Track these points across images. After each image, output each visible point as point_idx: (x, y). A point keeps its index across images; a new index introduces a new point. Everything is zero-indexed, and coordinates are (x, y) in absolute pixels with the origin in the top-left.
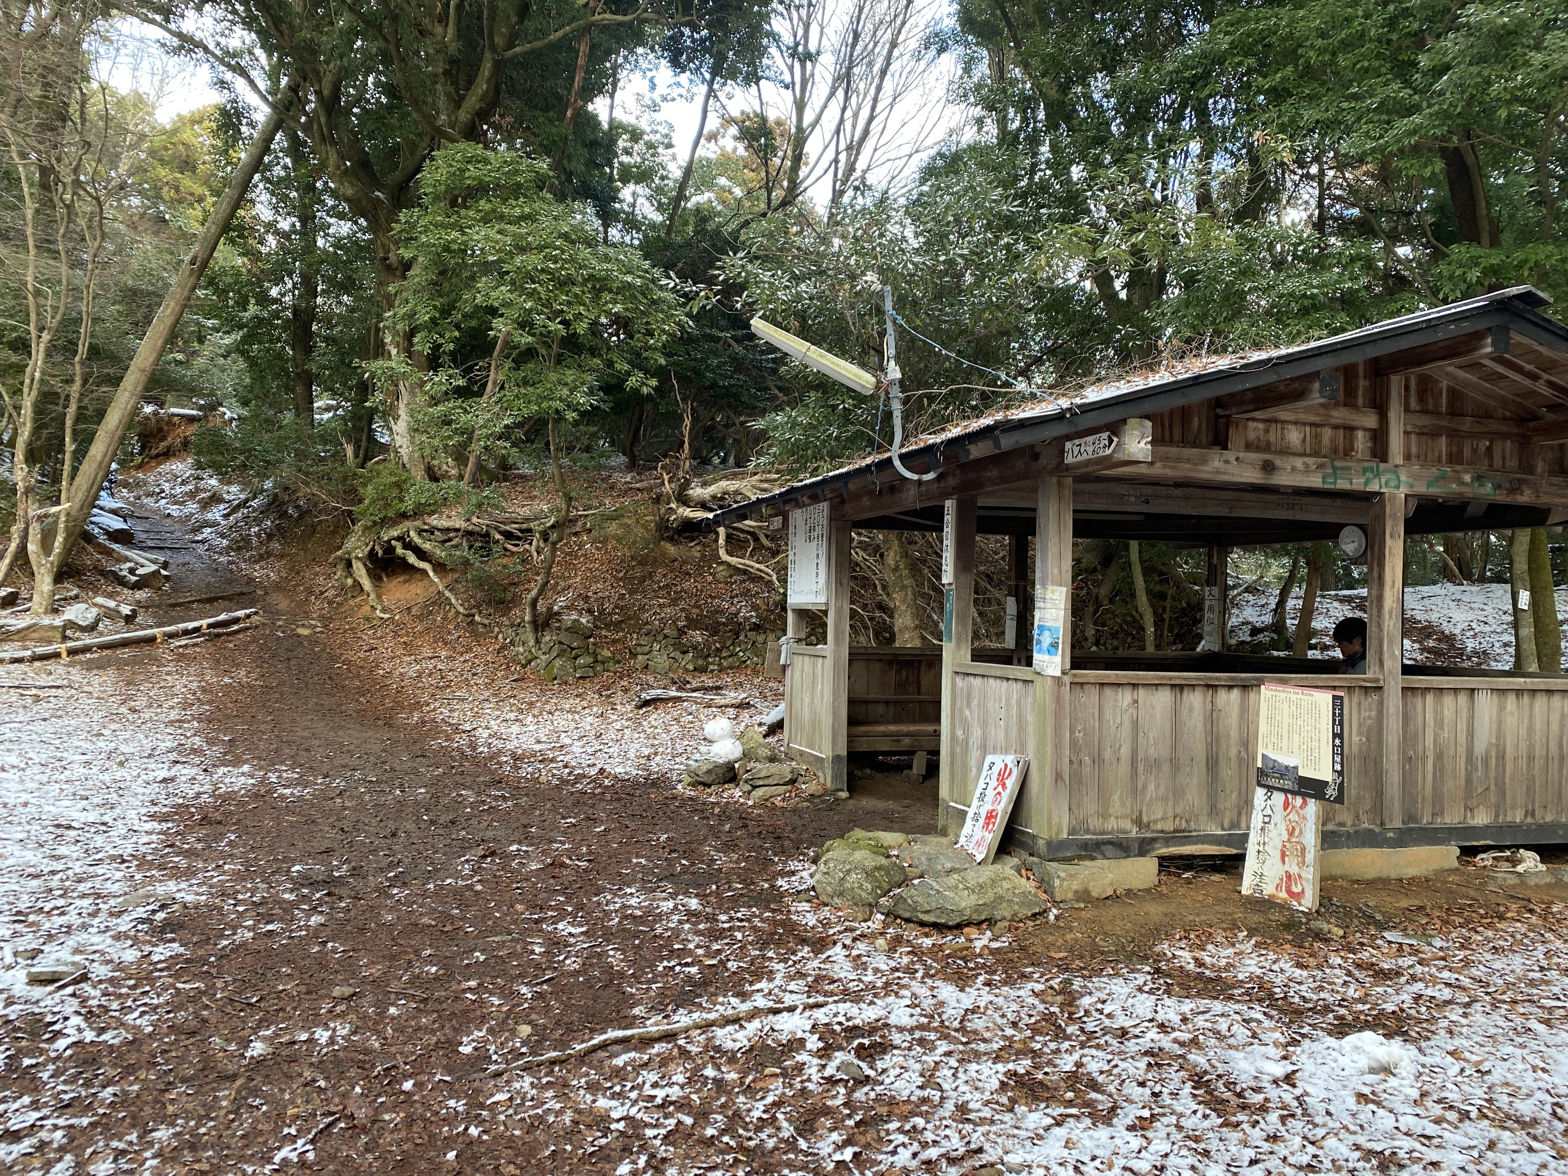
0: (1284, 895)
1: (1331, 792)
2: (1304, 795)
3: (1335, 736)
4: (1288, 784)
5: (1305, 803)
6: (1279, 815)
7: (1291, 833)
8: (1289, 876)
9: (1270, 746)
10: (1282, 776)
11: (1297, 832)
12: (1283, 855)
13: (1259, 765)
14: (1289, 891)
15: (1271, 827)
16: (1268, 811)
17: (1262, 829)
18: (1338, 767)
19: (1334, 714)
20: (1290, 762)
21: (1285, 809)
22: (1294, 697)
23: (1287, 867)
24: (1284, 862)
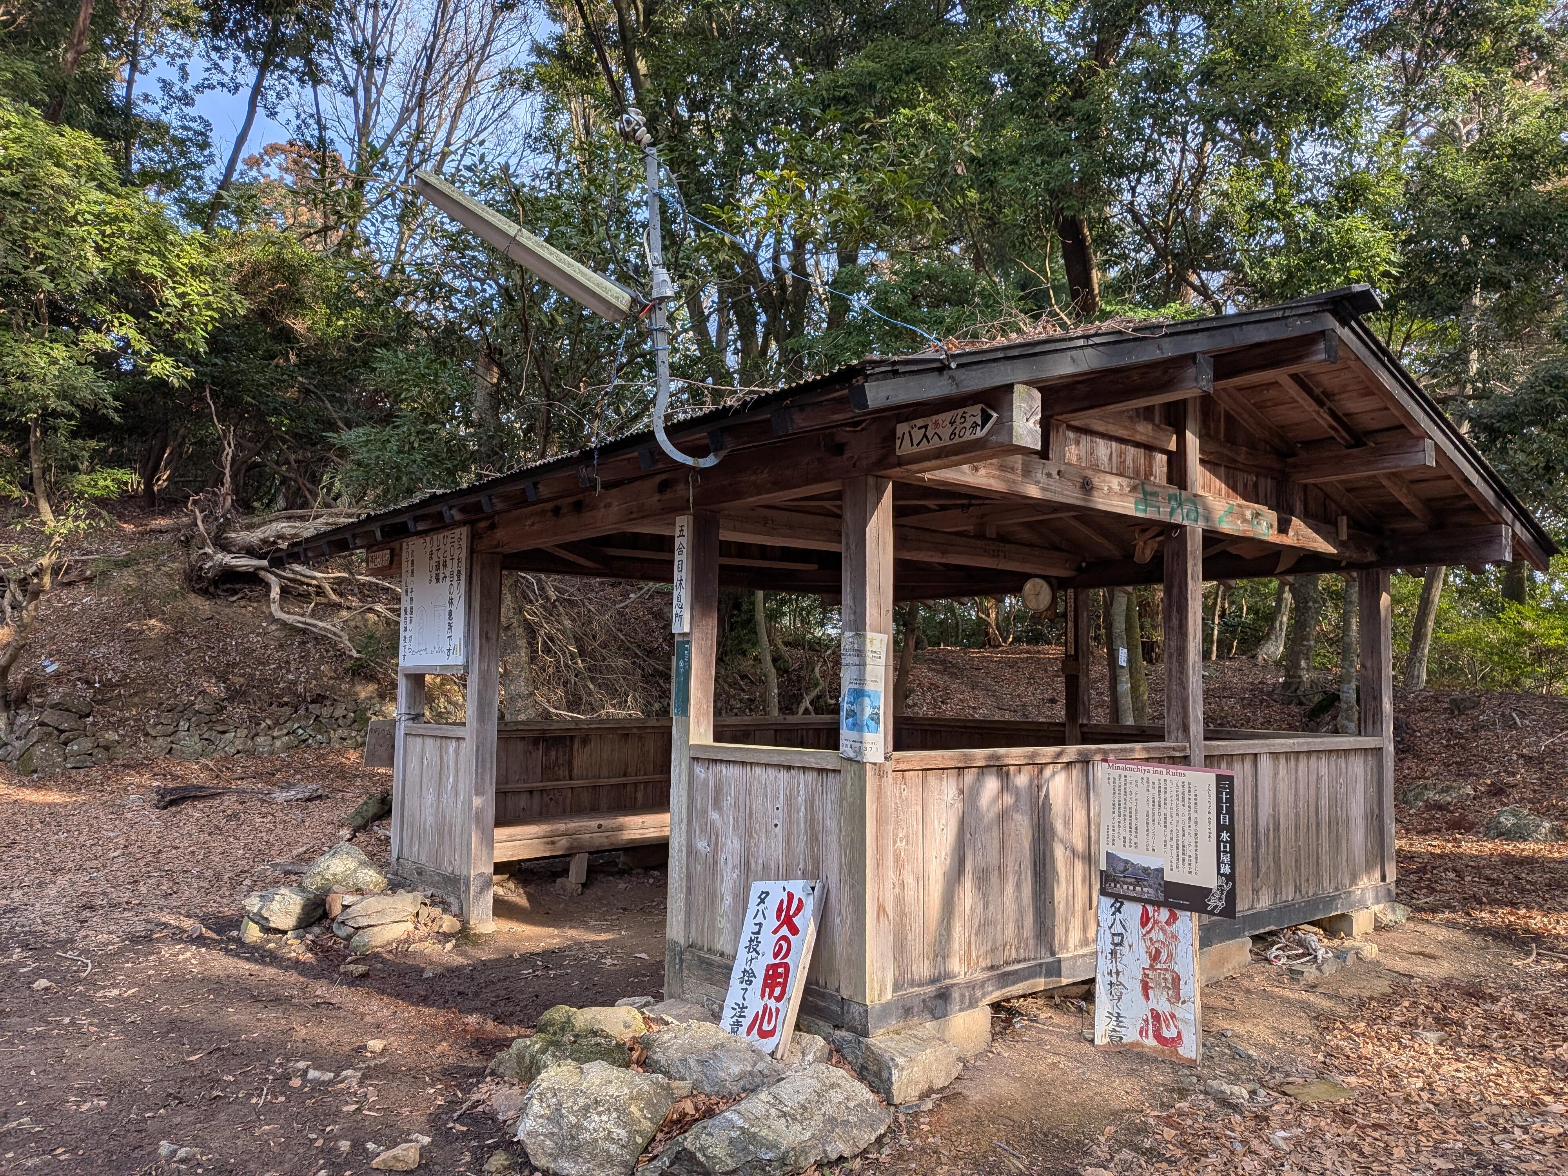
0: (1151, 1042)
1: (1216, 902)
2: (1172, 907)
3: (1220, 828)
4: (1149, 892)
5: (1173, 918)
6: (1134, 932)
7: (1155, 957)
8: (1156, 1016)
9: (1119, 842)
10: (1139, 882)
11: (1164, 956)
12: (1146, 988)
13: (1104, 867)
14: (1158, 1036)
15: (1125, 949)
16: (1118, 929)
17: (1113, 953)
18: (1226, 869)
19: (1219, 800)
20: (1151, 862)
21: (1144, 924)
22: (1154, 778)
23: (1152, 1004)
24: (1147, 997)
